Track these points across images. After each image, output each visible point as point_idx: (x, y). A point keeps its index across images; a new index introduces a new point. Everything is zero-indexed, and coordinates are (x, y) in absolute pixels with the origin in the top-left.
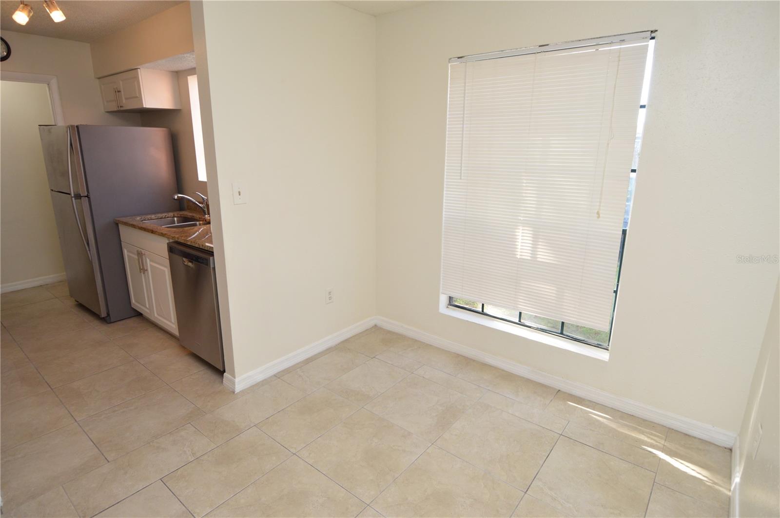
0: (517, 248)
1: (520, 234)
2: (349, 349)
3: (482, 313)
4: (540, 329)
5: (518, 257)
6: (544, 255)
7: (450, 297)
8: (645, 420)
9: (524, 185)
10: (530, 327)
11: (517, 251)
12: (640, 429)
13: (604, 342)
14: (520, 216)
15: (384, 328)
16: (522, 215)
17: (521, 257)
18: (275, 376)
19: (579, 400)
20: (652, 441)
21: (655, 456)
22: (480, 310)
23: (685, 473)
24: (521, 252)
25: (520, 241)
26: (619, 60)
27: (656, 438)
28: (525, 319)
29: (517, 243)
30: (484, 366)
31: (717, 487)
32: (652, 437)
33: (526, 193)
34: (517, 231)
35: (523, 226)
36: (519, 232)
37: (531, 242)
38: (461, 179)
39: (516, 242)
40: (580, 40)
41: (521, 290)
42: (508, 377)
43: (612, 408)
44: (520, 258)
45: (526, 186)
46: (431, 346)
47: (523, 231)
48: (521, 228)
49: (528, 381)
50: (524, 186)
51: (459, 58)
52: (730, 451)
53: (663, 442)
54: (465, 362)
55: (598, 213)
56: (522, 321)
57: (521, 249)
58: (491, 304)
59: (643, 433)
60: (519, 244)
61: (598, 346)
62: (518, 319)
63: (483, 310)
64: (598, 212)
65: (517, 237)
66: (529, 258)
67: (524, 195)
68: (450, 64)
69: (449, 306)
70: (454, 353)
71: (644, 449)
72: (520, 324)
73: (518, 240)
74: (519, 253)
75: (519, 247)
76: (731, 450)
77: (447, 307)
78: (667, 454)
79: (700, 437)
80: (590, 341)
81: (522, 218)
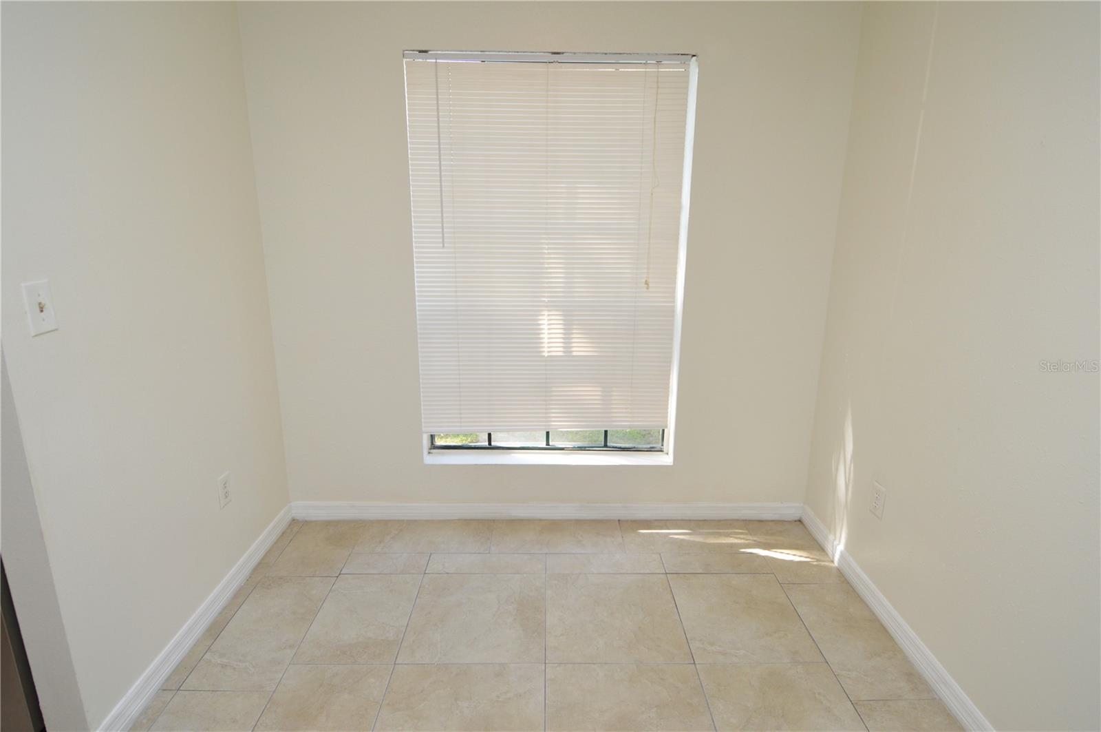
0: (542, 343)
1: (545, 322)
2: (281, 578)
3: (490, 447)
4: (578, 448)
5: (546, 354)
6: (581, 348)
7: (432, 436)
8: (719, 521)
9: (546, 251)
10: (562, 449)
11: (543, 347)
12: (724, 532)
13: (657, 443)
14: (544, 297)
15: (314, 519)
16: (546, 295)
17: (550, 354)
18: (163, 689)
19: (648, 524)
20: (742, 541)
21: (758, 556)
22: (486, 444)
23: (792, 562)
24: (549, 347)
25: (546, 331)
26: (658, 88)
27: (742, 536)
28: (553, 441)
29: (542, 336)
30: (514, 524)
31: (823, 563)
32: (738, 536)
33: (549, 263)
34: (541, 318)
35: (549, 311)
36: (544, 319)
37: (562, 331)
38: (443, 246)
39: (539, 334)
40: (606, 54)
41: (552, 400)
42: (554, 526)
43: (682, 520)
44: (548, 356)
45: (549, 253)
46: (416, 521)
47: (549, 318)
48: (546, 313)
49: (579, 522)
50: (545, 253)
51: (420, 52)
52: (799, 523)
53: (750, 537)
54: (485, 528)
55: (646, 283)
56: (551, 443)
57: (549, 343)
58: (501, 431)
59: (728, 535)
60: (545, 336)
61: (651, 450)
62: (545, 443)
63: (490, 444)
64: (646, 281)
65: (542, 327)
66: (561, 354)
67: (546, 266)
68: (405, 60)
69: (432, 451)
70: (459, 520)
71: (743, 553)
72: (549, 448)
73: (543, 331)
74: (546, 350)
75: (546, 340)
76: (800, 521)
77: (429, 453)
78: (765, 549)
79: (773, 519)
80: (640, 446)
81: (546, 300)
